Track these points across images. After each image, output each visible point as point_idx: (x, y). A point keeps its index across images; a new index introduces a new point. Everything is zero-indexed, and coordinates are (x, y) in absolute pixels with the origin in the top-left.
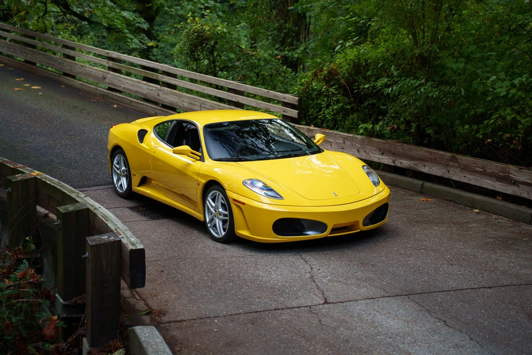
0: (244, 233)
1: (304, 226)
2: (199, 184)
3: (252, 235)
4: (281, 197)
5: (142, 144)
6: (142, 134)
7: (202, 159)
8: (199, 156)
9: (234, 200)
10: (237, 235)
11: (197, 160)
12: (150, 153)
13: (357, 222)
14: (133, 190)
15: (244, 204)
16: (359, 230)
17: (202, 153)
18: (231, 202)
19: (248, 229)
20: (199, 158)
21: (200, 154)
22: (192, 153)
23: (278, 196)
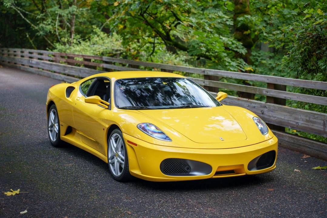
0: (136, 172)
1: (190, 167)
2: (104, 129)
3: (142, 174)
4: (170, 139)
5: (68, 99)
6: (70, 90)
7: (109, 108)
8: (108, 105)
9: (128, 141)
10: (132, 174)
11: (106, 109)
12: (73, 105)
13: (243, 165)
14: (61, 139)
15: (136, 145)
16: (245, 174)
17: (110, 103)
18: (126, 143)
19: (140, 168)
20: (107, 107)
21: (108, 103)
22: (102, 102)
23: (167, 138)
